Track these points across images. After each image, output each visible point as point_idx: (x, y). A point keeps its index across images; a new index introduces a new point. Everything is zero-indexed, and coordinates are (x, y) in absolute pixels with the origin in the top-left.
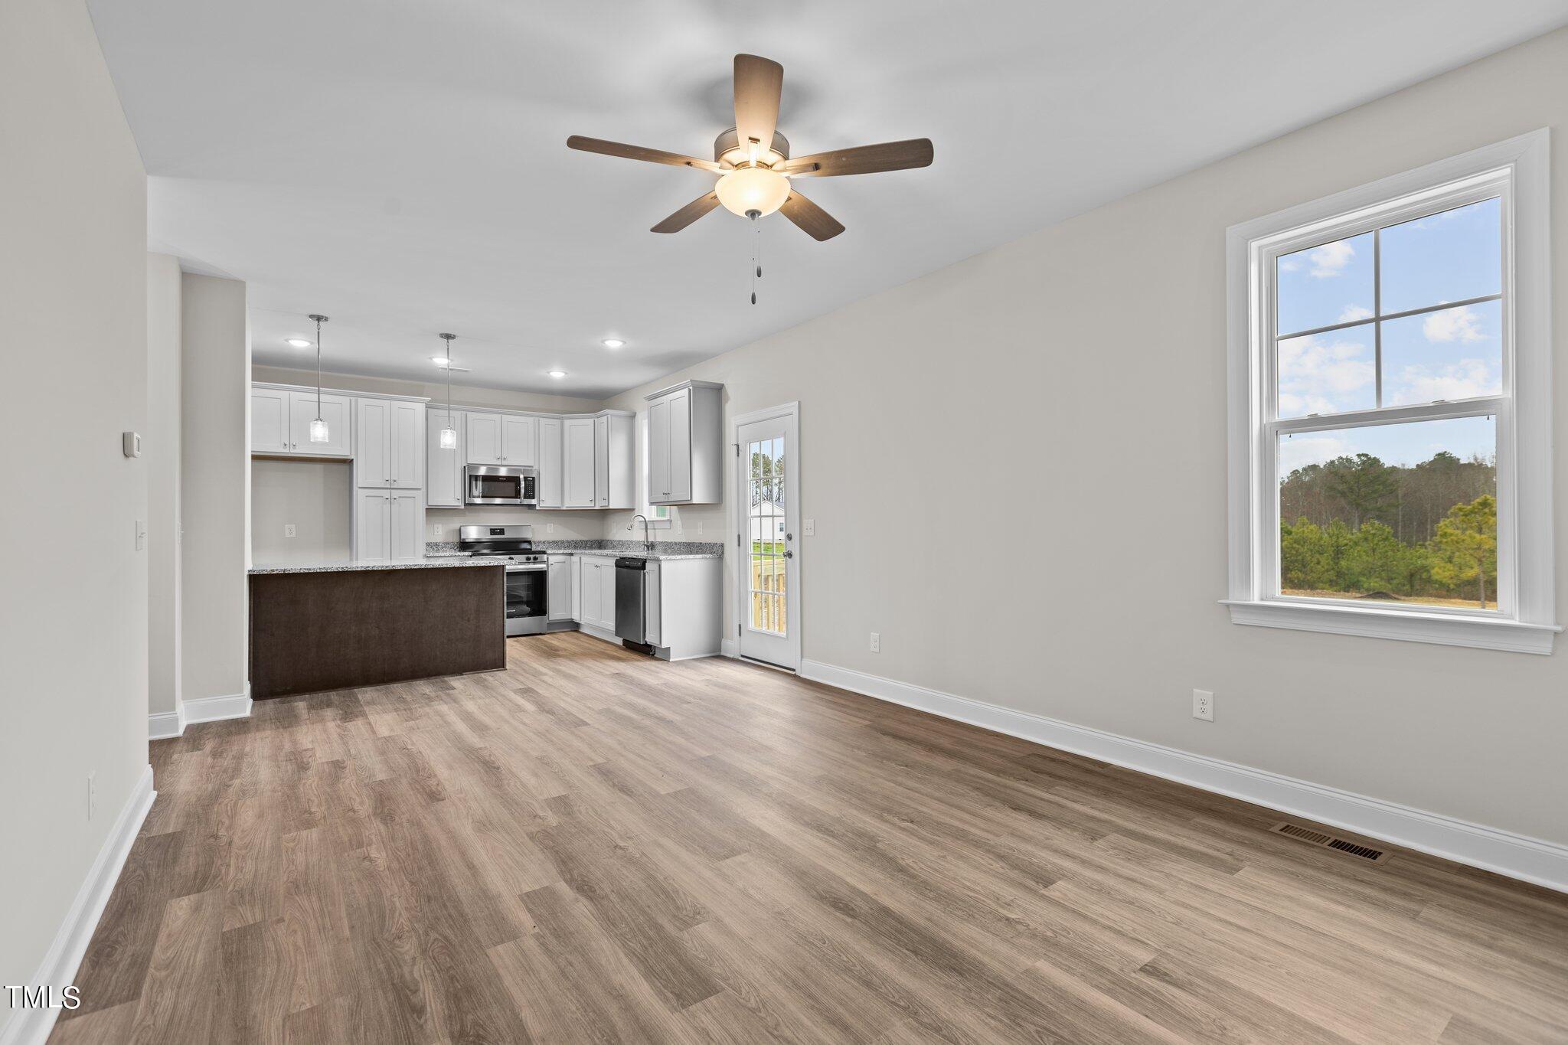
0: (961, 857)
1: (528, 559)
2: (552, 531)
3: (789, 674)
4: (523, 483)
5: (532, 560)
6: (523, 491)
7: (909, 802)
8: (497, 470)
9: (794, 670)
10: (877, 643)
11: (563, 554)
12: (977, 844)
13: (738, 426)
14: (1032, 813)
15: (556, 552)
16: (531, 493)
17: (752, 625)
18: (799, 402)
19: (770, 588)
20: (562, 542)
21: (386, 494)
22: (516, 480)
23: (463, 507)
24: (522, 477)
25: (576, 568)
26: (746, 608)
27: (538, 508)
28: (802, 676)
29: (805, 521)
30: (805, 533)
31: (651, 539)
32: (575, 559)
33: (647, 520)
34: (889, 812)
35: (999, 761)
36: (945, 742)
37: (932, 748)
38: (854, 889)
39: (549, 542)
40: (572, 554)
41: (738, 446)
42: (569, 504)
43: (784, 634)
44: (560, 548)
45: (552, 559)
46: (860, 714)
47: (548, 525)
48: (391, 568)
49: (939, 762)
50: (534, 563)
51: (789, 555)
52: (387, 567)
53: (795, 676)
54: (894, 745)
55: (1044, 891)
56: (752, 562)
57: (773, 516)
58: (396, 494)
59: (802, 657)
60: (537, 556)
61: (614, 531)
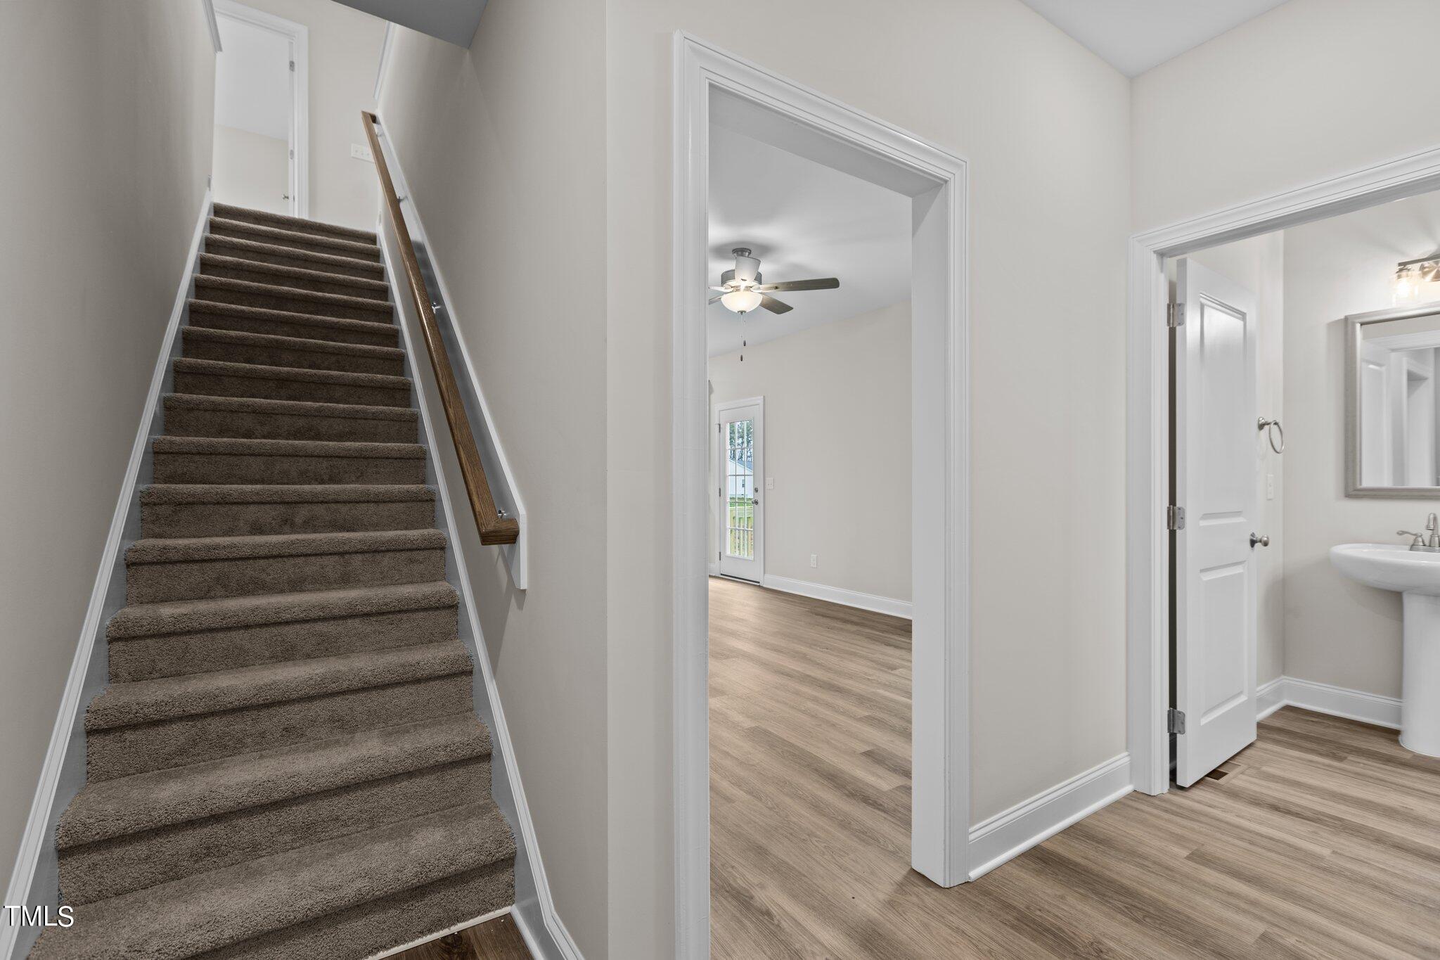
0: (851, 661)
3: (755, 585)
7: (826, 642)
9: (759, 582)
10: (815, 562)
12: (861, 657)
13: (720, 411)
14: (896, 647)
17: (728, 552)
18: (764, 397)
19: (742, 525)
26: (725, 539)
28: (764, 586)
29: (767, 479)
30: (767, 487)
34: (815, 645)
35: (886, 627)
36: (854, 619)
37: (846, 621)
38: (793, 670)
41: (720, 425)
43: (751, 558)
46: (802, 605)
49: (849, 627)
51: (756, 503)
53: (759, 586)
54: (822, 620)
55: (893, 672)
56: (729, 508)
57: (745, 475)
59: (764, 573)
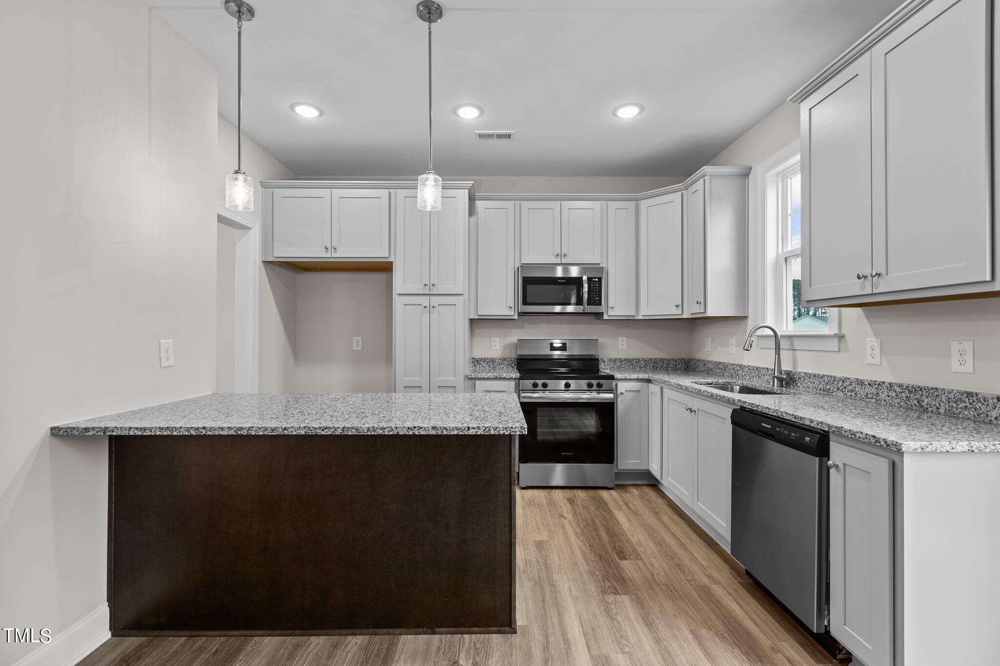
1: (590, 386)
2: (625, 347)
4: (586, 286)
5: (595, 387)
6: (586, 296)
8: (554, 270)
11: (637, 380)
15: (627, 376)
16: (596, 296)
20: (638, 361)
21: (424, 301)
22: (578, 281)
23: (516, 317)
24: (585, 278)
25: (655, 401)
27: (605, 317)
31: (786, 367)
32: (654, 388)
33: (779, 334)
39: (621, 361)
40: (649, 381)
42: (647, 311)
44: (634, 370)
45: (622, 387)
47: (620, 339)
48: (279, 432)
50: (598, 392)
52: (273, 430)
58: (435, 301)
60: (602, 381)
61: (709, 347)
